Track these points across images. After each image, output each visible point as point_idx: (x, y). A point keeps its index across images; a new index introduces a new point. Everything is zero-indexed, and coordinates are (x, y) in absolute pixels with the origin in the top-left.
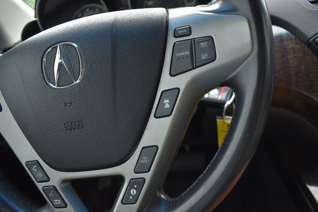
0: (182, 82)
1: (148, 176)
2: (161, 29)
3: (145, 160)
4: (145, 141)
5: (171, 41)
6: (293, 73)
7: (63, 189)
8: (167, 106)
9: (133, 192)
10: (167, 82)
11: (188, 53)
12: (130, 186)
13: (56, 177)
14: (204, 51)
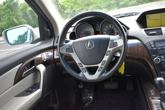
0: (111, 49)
1: (103, 66)
2: (108, 40)
3: (103, 63)
4: (104, 60)
5: (110, 42)
6: (140, 52)
7: (86, 69)
8: (108, 53)
9: (100, 69)
10: (109, 49)
11: (113, 44)
12: (100, 68)
13: (84, 66)
14: (116, 44)
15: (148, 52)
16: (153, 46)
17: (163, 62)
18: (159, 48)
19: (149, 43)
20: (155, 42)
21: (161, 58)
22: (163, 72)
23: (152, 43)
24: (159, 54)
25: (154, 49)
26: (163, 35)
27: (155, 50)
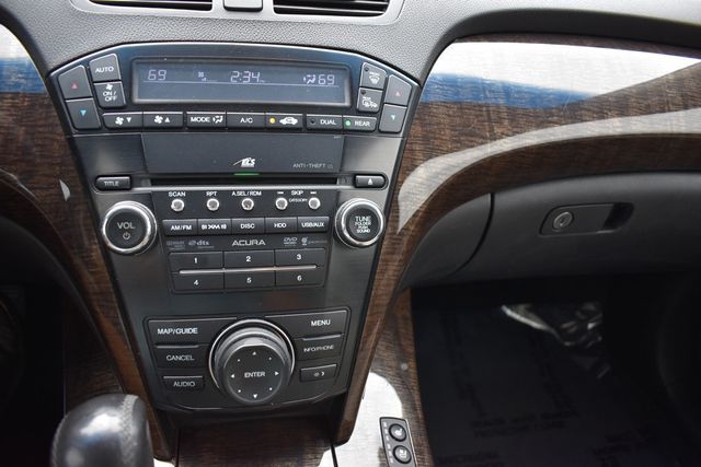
15: (71, 141)
16: (110, 94)
17: (178, 245)
18: (158, 120)
19: (86, 63)
20: (134, 61)
21: (158, 204)
22: (175, 326)
23: (107, 67)
24: (157, 167)
25: (119, 121)
26: (209, 8)
27: (119, 129)
